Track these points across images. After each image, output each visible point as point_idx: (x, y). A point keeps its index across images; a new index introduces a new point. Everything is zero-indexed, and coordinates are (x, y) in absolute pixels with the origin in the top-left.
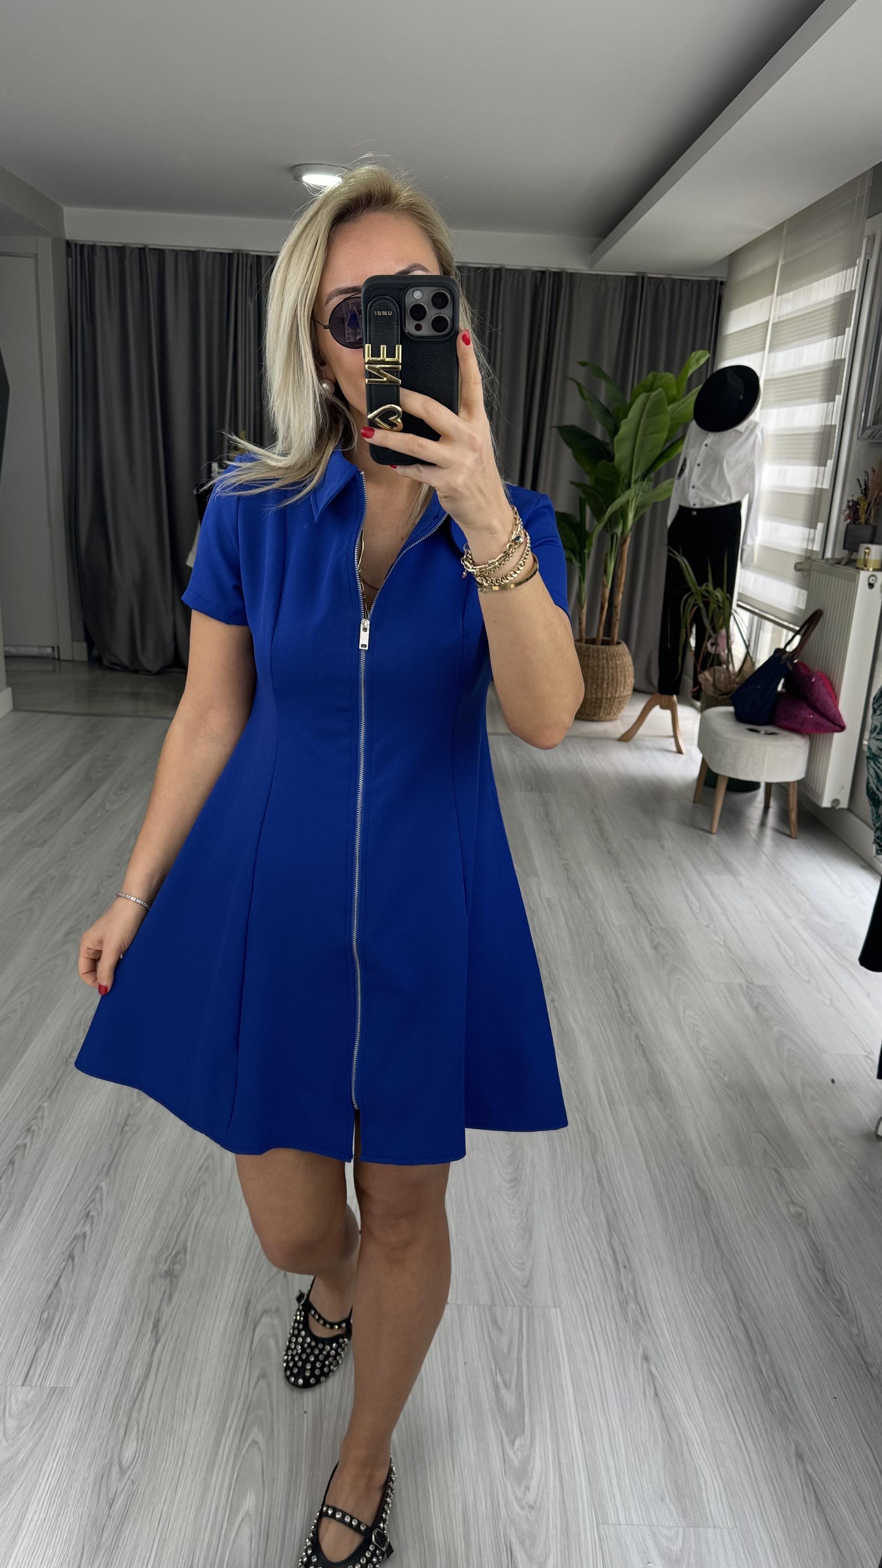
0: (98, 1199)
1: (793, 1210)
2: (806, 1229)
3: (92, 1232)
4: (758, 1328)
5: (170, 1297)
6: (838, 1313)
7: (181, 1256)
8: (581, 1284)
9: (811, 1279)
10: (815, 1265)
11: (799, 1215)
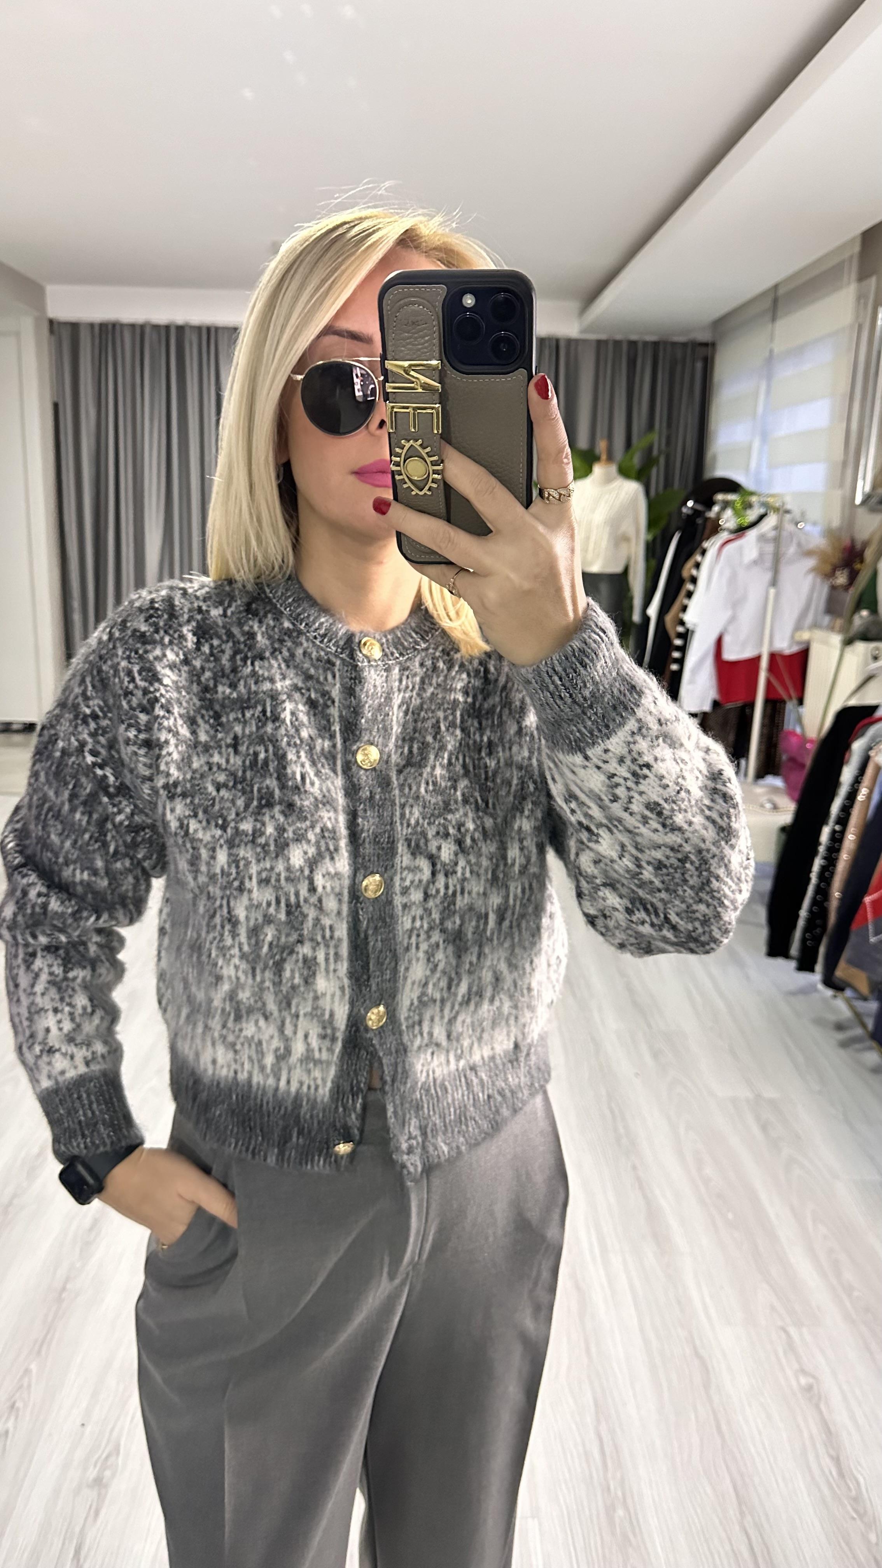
0: (25, 1384)
1: (803, 1381)
2: (817, 1406)
3: (15, 1428)
4: (763, 1538)
5: (97, 1513)
6: (855, 1516)
7: (112, 1460)
8: (563, 1486)
9: (822, 1470)
10: (828, 1452)
11: (809, 1388)
